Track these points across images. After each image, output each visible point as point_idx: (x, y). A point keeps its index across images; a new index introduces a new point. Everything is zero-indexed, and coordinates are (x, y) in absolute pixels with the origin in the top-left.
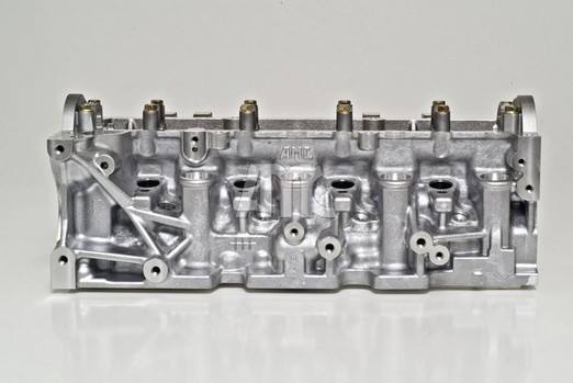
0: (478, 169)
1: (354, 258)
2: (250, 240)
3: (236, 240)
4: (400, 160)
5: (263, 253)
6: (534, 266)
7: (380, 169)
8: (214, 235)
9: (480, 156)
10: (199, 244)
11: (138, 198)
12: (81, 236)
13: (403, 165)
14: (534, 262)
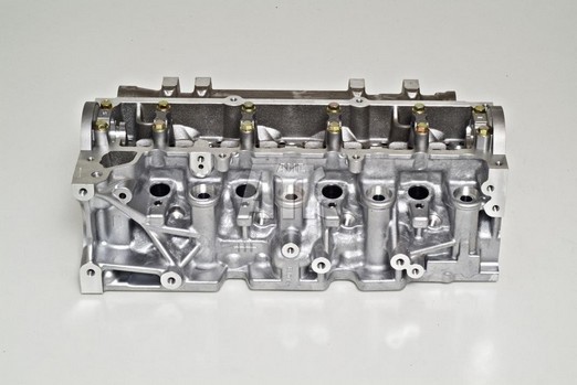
0: (451, 182)
1: (341, 259)
2: (251, 244)
3: (239, 244)
4: (382, 174)
5: (263, 255)
6: (495, 264)
7: (365, 181)
8: (221, 240)
9: (454, 172)
10: (208, 250)
11: (153, 216)
12: (104, 243)
13: (386, 178)
14: (496, 261)
